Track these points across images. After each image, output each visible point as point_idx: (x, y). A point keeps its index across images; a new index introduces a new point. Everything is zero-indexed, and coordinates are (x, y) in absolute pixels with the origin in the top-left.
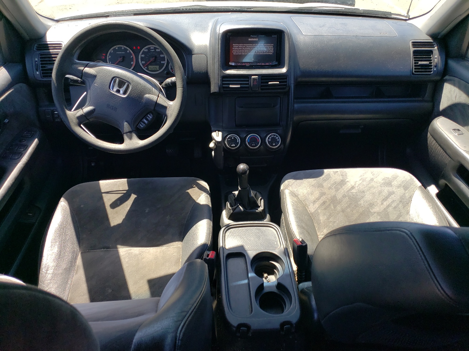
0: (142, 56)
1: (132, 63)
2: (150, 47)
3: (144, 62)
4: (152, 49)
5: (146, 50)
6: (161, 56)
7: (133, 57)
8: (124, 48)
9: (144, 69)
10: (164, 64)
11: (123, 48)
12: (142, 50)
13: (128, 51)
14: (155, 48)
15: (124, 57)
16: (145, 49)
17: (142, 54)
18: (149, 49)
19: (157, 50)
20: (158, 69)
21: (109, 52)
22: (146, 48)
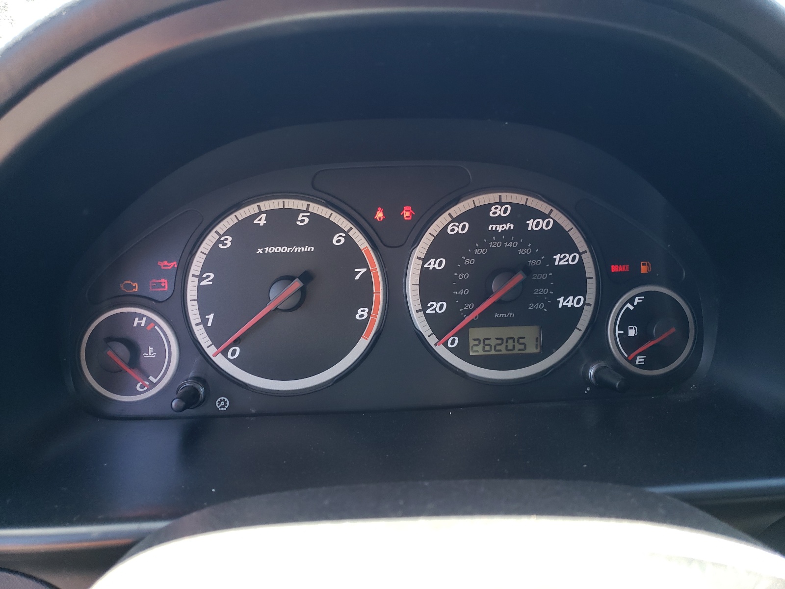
0: (432, 264)
1: (362, 313)
2: (489, 206)
3: (438, 307)
4: (500, 220)
5: (461, 229)
6: (562, 260)
7: (367, 275)
8: (313, 217)
9: (441, 350)
10: (576, 313)
11: (303, 220)
12: (435, 228)
13: (338, 240)
14: (521, 214)
15: (307, 277)
16: (454, 220)
17: (432, 253)
18: (478, 216)
19: (531, 224)
20: (532, 349)
21: (207, 245)
22: (457, 210)
